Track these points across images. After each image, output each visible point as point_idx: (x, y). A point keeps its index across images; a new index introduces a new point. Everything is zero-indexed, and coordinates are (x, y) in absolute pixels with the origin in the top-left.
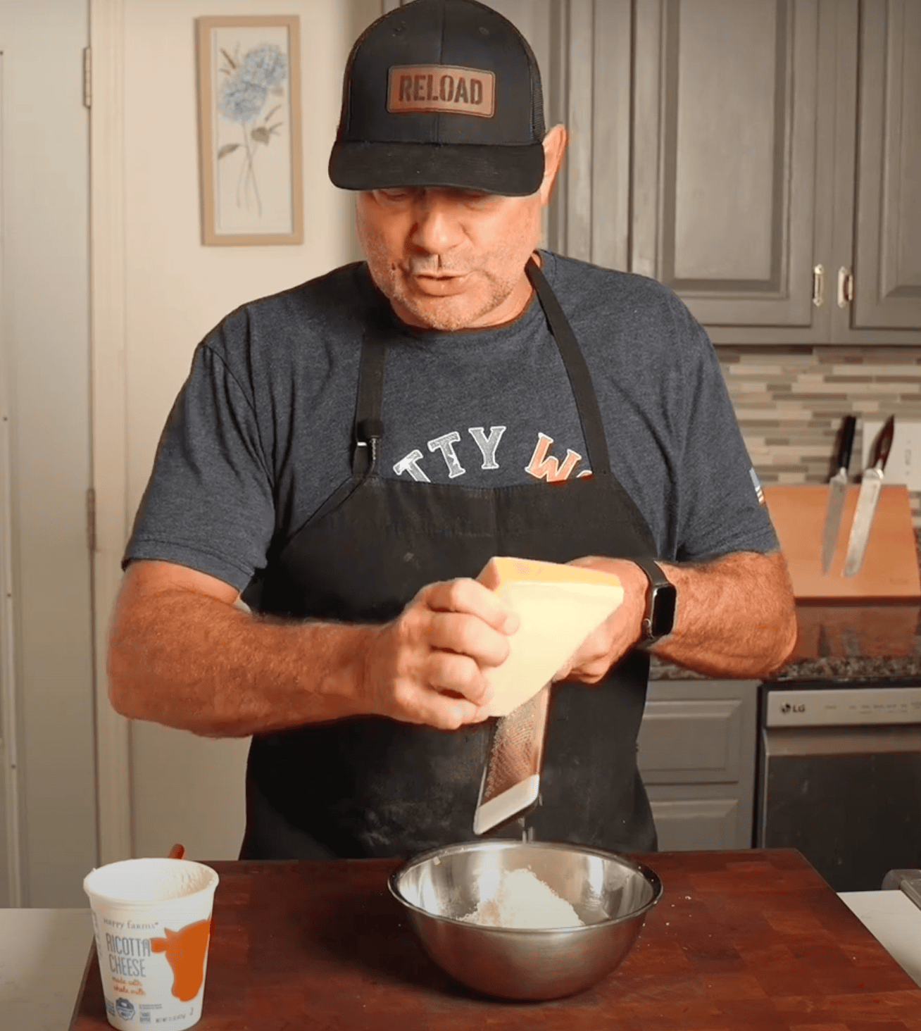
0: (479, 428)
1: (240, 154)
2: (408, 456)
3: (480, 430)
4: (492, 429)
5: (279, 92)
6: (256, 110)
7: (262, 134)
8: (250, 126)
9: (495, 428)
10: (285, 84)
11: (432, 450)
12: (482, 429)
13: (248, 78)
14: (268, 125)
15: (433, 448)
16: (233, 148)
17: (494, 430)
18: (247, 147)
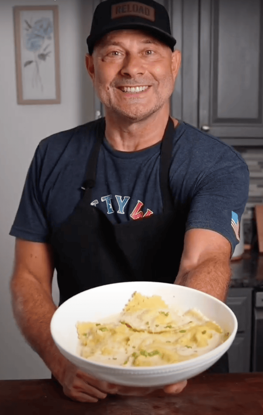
0: (119, 196)
1: (33, 65)
2: (93, 202)
3: (120, 197)
4: (125, 197)
5: (49, 38)
6: (40, 46)
7: (43, 57)
8: (37, 53)
9: (126, 197)
10: (52, 35)
11: (102, 201)
12: (121, 197)
13: (36, 32)
14: (45, 53)
15: (103, 200)
16: (30, 62)
17: (125, 198)
18: (36, 62)
